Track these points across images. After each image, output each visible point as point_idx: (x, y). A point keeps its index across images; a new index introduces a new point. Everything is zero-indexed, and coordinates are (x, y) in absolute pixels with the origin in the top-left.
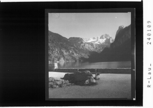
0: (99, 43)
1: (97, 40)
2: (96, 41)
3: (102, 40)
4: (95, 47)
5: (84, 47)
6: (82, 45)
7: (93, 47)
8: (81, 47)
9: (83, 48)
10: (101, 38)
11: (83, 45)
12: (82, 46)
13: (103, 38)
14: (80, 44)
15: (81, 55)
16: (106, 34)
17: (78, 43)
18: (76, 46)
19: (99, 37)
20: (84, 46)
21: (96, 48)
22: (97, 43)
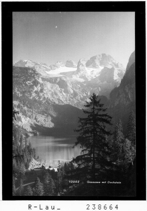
0: (82, 80)
1: (78, 71)
2: (73, 73)
3: (92, 69)
4: (72, 92)
5: (41, 94)
6: (36, 89)
7: (67, 91)
8: (34, 95)
9: (40, 98)
10: (88, 65)
11: (39, 89)
12: (36, 92)
13: (95, 66)
14: (32, 87)
15: (36, 119)
16: (104, 55)
17: (26, 85)
18: (21, 93)
19: (84, 63)
20: (42, 91)
21: (75, 94)
22: (76, 78)
